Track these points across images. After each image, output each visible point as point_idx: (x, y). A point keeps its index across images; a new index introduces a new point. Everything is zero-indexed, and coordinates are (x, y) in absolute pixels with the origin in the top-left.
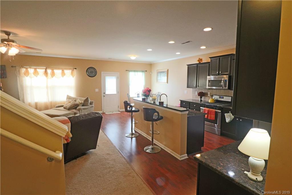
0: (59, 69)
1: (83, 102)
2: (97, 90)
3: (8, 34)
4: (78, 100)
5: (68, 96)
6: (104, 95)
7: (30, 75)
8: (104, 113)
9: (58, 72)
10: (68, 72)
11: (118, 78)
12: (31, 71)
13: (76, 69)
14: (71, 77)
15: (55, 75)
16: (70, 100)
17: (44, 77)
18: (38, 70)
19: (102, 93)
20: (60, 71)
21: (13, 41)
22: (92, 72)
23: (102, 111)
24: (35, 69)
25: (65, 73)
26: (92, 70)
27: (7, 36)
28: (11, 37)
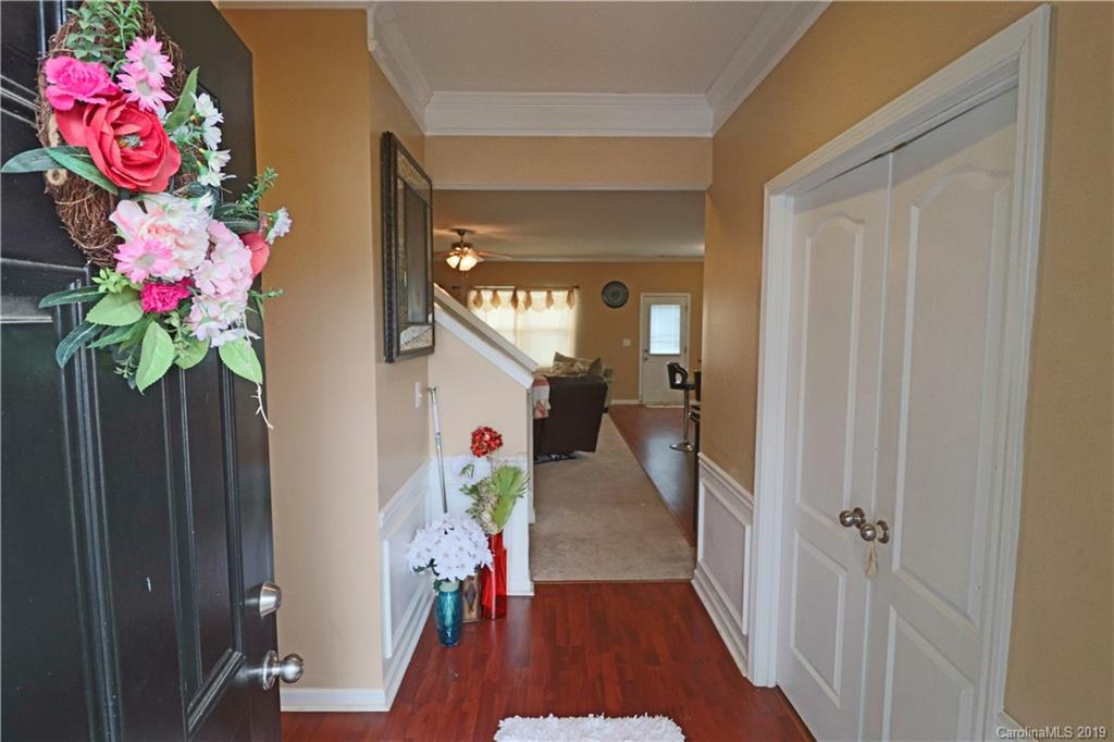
0: (540, 289)
1: (587, 368)
2: (627, 342)
3: (461, 233)
4: (578, 363)
5: (557, 354)
6: (646, 355)
7: (484, 305)
8: (642, 406)
9: (539, 296)
10: (560, 296)
11: (686, 307)
12: (487, 295)
13: (577, 287)
14: (567, 307)
15: (533, 304)
16: (561, 364)
17: (511, 310)
18: (499, 293)
19: (641, 349)
20: (543, 294)
21: (469, 246)
22: (615, 295)
23: (637, 398)
24: (495, 291)
25: (554, 298)
26: (616, 288)
27: (459, 237)
28: (466, 238)
